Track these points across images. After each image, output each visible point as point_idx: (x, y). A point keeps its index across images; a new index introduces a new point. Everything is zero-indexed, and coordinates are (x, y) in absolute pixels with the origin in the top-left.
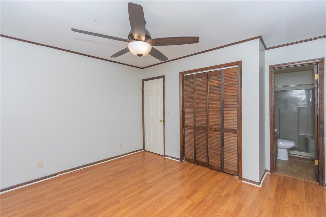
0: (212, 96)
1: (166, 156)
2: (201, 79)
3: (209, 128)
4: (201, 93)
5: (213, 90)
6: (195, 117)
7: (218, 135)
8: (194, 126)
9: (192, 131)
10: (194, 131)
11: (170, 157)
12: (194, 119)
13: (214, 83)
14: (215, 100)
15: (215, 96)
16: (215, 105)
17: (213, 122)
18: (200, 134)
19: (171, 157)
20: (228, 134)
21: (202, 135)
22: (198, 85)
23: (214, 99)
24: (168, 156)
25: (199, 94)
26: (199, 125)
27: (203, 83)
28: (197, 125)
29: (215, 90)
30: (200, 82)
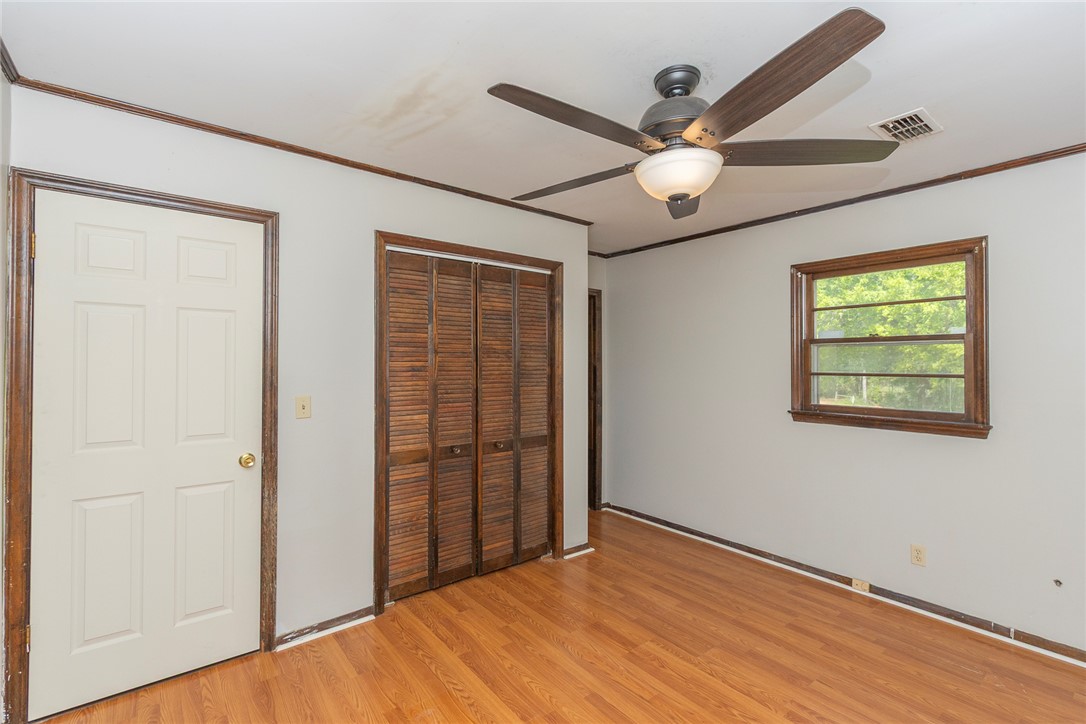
0: (488, 342)
1: (282, 641)
2: (456, 282)
3: (484, 444)
4: (456, 328)
5: (491, 326)
6: (433, 415)
7: (505, 462)
8: (430, 449)
9: (423, 469)
10: (432, 467)
11: (312, 629)
12: (431, 424)
13: (494, 304)
14: (498, 357)
15: (498, 342)
16: (497, 372)
17: (491, 424)
18: (449, 474)
19: (322, 627)
20: (530, 450)
21: (459, 473)
22: (444, 299)
23: (495, 352)
24: (301, 633)
25: (448, 332)
26: (449, 444)
27: (462, 297)
28: (441, 445)
29: (499, 326)
30: (451, 291)
